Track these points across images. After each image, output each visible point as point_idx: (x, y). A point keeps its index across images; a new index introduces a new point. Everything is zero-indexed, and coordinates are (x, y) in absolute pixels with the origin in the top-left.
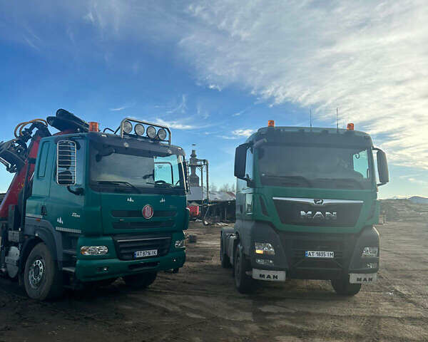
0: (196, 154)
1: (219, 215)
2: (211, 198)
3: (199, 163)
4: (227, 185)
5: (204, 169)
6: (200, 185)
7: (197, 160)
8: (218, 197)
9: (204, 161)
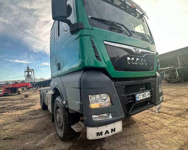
0: (29, 67)
1: (39, 86)
2: (36, 81)
3: (30, 70)
4: (41, 78)
5: (33, 72)
6: (31, 77)
7: (30, 69)
8: (38, 81)
9: (32, 69)
